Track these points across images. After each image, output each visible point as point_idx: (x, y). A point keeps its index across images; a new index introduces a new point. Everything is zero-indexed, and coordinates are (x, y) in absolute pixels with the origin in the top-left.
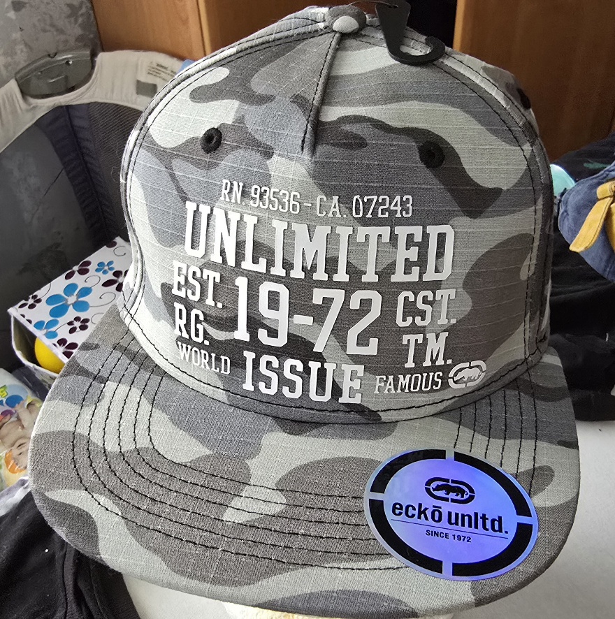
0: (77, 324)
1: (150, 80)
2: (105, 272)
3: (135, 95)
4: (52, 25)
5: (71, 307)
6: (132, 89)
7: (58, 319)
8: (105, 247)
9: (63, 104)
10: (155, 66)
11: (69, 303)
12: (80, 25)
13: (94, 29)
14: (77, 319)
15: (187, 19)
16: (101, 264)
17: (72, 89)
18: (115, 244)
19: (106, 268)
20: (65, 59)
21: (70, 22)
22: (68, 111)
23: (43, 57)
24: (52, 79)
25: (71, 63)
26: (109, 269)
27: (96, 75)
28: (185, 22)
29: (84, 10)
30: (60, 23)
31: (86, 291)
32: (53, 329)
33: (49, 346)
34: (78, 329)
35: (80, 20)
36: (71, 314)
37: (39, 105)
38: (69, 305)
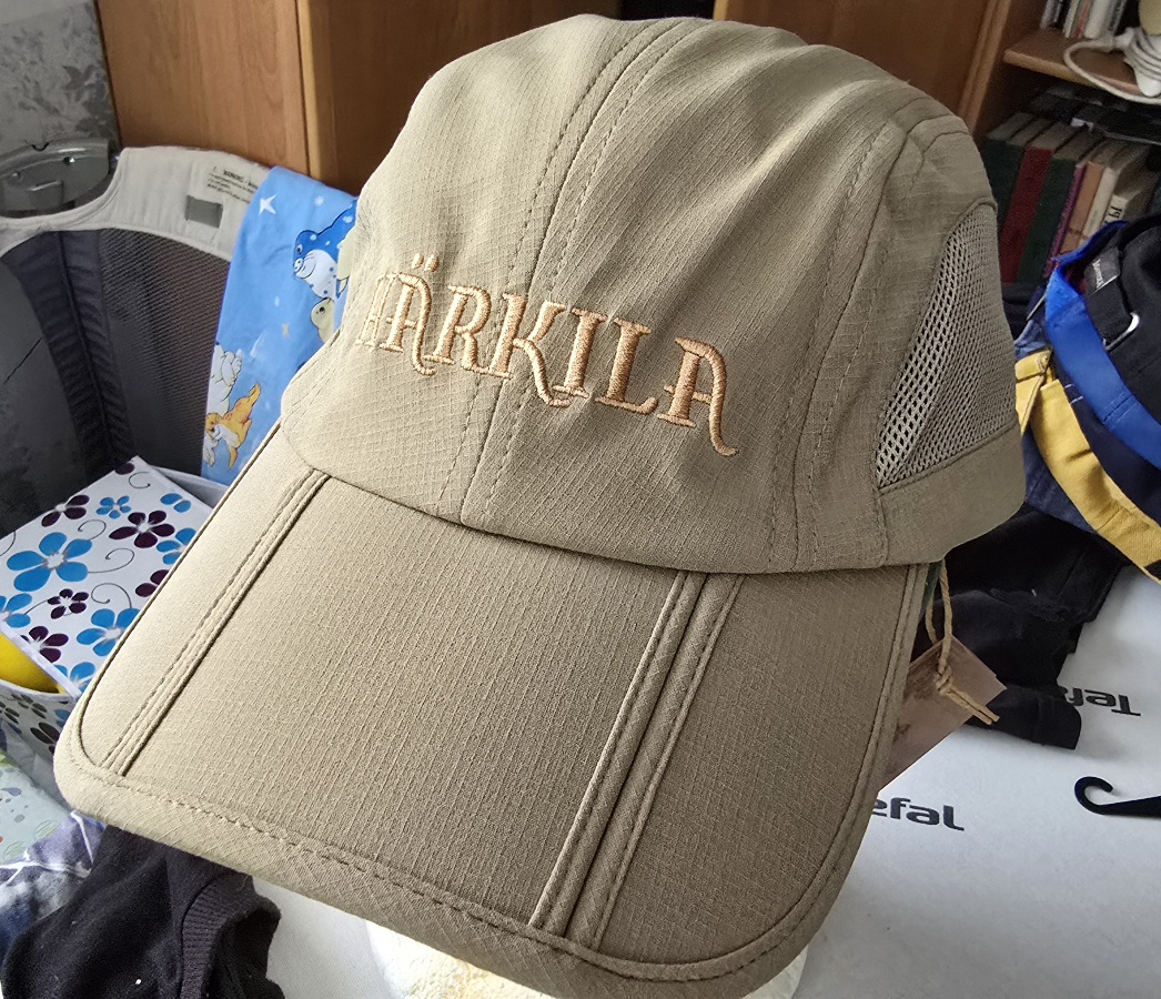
0: (66, 602)
1: (211, 196)
2: (114, 515)
3: (182, 220)
4: (39, 100)
5: (54, 574)
6: (178, 209)
7: (30, 593)
8: (114, 472)
9: (55, 229)
10: (220, 173)
11: (50, 566)
12: (85, 104)
13: (109, 112)
14: (66, 593)
15: (282, 101)
16: (107, 502)
17: (71, 205)
18: (130, 468)
19: (116, 508)
20: (64, 153)
21: (68, 96)
22: (61, 240)
23: (21, 150)
24: (37, 185)
25: (72, 160)
26: (121, 509)
27: (117, 183)
28: (277, 107)
29: (92, 80)
30: (52, 99)
31: (81, 546)
32: (21, 611)
33: (13, 641)
34: (68, 611)
35: (86, 96)
36: (54, 585)
37: (12, 227)
38: (52, 569)
